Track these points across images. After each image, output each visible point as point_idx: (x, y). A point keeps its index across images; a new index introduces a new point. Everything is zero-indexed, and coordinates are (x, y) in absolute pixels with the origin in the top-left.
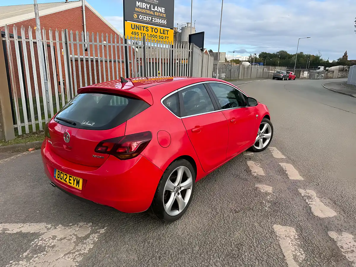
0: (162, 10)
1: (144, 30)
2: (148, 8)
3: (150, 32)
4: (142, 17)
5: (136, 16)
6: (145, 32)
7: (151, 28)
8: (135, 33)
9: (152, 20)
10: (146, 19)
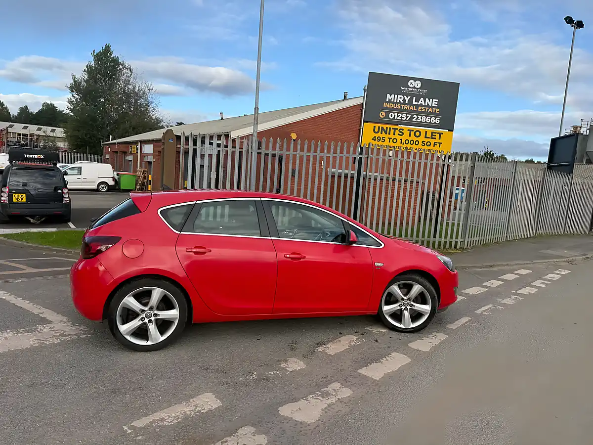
0: (434, 103)
1: (394, 134)
2: (407, 102)
3: (406, 136)
4: (395, 116)
5: (384, 114)
6: (397, 136)
7: (408, 130)
8: (379, 138)
9: (412, 118)
10: (402, 117)
